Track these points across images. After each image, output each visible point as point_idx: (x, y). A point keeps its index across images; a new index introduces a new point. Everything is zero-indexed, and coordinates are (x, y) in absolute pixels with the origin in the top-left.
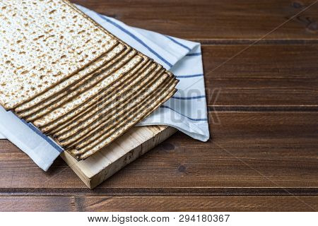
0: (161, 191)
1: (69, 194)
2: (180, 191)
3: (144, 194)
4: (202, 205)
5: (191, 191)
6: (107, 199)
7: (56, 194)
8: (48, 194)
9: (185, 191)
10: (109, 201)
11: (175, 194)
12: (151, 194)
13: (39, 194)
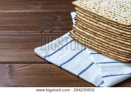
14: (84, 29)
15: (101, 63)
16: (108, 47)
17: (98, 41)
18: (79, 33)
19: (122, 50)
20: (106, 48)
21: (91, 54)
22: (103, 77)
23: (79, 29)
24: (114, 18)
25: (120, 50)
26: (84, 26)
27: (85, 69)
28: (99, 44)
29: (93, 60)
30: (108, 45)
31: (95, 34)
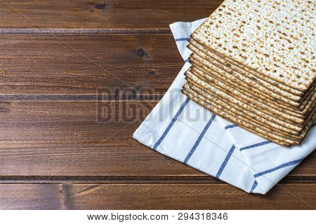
0: (148, 179)
1: (57, 181)
2: (166, 179)
3: (131, 182)
4: (188, 193)
5: (177, 178)
6: (94, 187)
7: (44, 181)
8: (37, 182)
9: (171, 178)
10: (97, 188)
11: (162, 181)
12: (138, 181)
13: (27, 182)
14: (208, 81)
15: (247, 148)
16: (254, 118)
17: (235, 106)
18: (199, 88)
19: (276, 126)
20: (249, 120)
21: (227, 128)
22: (256, 176)
23: (199, 81)
24: (275, 71)
25: (273, 125)
26: (208, 76)
27: (224, 162)
28: (238, 112)
29: (233, 141)
30: (252, 115)
31: (228, 92)
